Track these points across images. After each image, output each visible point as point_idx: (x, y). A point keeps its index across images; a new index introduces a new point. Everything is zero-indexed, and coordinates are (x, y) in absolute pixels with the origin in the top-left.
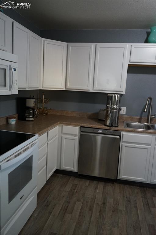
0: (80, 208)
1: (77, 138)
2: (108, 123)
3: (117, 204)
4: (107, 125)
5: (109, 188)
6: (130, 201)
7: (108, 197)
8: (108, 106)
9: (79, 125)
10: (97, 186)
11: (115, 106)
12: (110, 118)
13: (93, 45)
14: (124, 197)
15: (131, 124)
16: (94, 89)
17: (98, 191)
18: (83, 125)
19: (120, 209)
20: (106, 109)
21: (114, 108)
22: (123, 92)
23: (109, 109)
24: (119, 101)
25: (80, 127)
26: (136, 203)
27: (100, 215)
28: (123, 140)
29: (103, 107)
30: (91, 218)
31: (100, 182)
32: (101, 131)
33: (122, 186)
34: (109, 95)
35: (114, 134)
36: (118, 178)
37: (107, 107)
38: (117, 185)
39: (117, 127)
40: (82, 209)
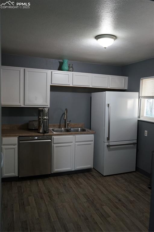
0: (34, 200)
1: (16, 146)
2: (41, 131)
3: (58, 189)
4: (40, 132)
5: (47, 181)
6: (65, 185)
7: (50, 187)
8: (40, 117)
9: (17, 136)
10: (38, 183)
11: (45, 117)
12: (42, 127)
13: (22, 69)
14: (60, 184)
15: (55, 130)
16: (25, 104)
17: (40, 186)
18: (21, 135)
19: (61, 192)
20: (38, 120)
21: (45, 119)
22: (48, 106)
23: (41, 120)
24: (48, 113)
25: (18, 137)
26: (70, 185)
27: (50, 199)
28: (54, 142)
29: (36, 118)
30: (45, 203)
31: (38, 180)
32: (36, 138)
33: (55, 177)
34: (40, 109)
35: (47, 138)
36: (52, 173)
37: (40, 119)
38: (52, 178)
39: (48, 133)
40: (35, 200)
